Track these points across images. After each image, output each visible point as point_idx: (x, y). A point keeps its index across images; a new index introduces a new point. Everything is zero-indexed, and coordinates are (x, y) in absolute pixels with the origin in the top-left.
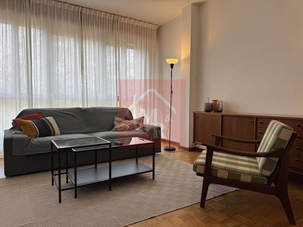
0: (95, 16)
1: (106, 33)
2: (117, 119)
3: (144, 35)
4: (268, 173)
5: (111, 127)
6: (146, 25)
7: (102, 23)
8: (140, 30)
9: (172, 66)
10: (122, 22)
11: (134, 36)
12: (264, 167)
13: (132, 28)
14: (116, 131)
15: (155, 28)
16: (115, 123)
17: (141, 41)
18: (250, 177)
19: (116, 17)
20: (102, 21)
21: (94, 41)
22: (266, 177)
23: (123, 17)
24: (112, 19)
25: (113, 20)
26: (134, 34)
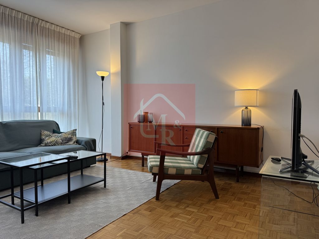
0: (11, 16)
1: (24, 37)
2: (46, 133)
3: (67, 43)
4: (201, 166)
5: (40, 142)
6: (68, 33)
7: (19, 25)
8: (62, 37)
9: (103, 78)
10: (42, 26)
12: (199, 162)
13: (54, 34)
14: (45, 146)
15: (78, 36)
16: (43, 137)
17: (63, 49)
18: (191, 170)
19: (36, 20)
20: (19, 22)
21: (10, 44)
22: (201, 169)
23: (43, 21)
25: (32, 23)
26: (56, 40)
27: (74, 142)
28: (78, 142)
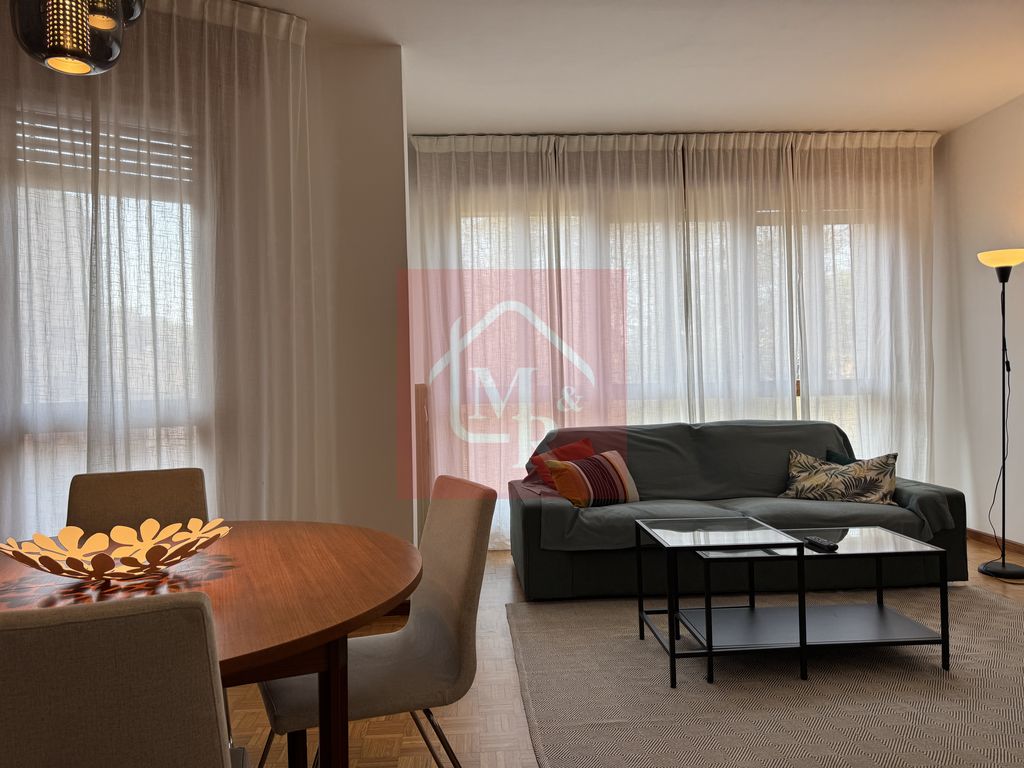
0: (724, 151)
1: (757, 194)
2: (803, 458)
3: (887, 174)
5: (783, 485)
6: (891, 141)
7: (744, 167)
8: (870, 160)
9: (1004, 273)
10: (807, 148)
11: (848, 186)
13: (844, 160)
14: (799, 496)
15: (928, 142)
16: (794, 472)
17: (874, 196)
19: (789, 138)
20: (745, 160)
23: (809, 133)
24: (775, 147)
25: (779, 150)
26: (851, 178)
27: (885, 496)
28: (897, 496)
